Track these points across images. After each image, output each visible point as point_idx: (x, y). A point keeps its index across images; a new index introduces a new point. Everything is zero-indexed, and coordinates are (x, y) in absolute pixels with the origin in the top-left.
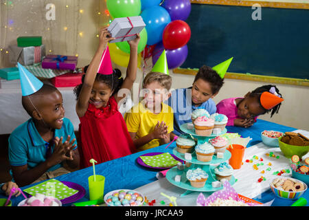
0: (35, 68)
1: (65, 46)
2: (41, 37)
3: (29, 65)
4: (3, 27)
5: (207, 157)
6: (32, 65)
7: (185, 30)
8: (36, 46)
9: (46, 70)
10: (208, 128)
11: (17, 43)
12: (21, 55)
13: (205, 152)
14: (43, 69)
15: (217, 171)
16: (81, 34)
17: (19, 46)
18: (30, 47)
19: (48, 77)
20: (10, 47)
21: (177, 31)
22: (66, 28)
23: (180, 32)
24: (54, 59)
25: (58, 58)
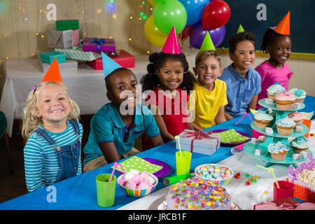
0: (75, 52)
1: (99, 28)
2: (78, 21)
3: (68, 49)
4: (38, 11)
5: (288, 131)
6: (71, 48)
7: (225, 9)
8: (74, 29)
9: (87, 53)
10: (291, 103)
11: (55, 27)
12: (60, 39)
13: (288, 126)
14: (83, 53)
15: (295, 144)
16: (114, 16)
17: (58, 29)
18: (69, 31)
19: (88, 60)
20: (48, 31)
21: (217, 11)
22: (99, 11)
23: (220, 12)
24: (93, 42)
25: (97, 41)
